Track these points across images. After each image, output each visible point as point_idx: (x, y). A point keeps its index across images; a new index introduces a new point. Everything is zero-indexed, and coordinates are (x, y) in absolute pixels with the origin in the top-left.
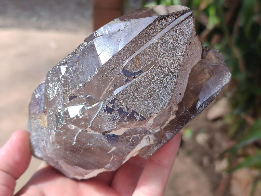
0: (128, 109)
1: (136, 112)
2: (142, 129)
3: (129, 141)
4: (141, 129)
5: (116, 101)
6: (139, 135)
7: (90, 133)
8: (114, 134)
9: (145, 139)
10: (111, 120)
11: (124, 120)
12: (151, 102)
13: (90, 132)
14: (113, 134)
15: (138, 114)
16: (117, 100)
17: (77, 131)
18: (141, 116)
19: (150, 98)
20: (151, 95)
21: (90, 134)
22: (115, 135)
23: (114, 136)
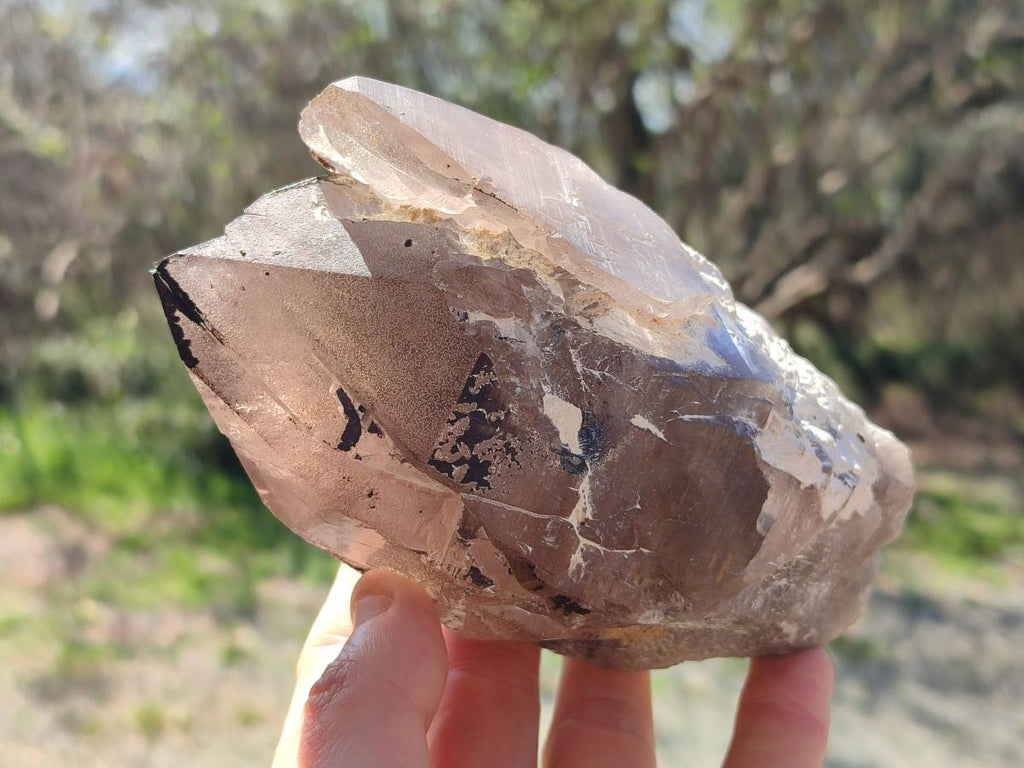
0: (459, 416)
1: (466, 390)
2: (547, 344)
3: (603, 376)
4: (547, 349)
5: (439, 456)
6: (571, 351)
7: (590, 509)
8: (577, 435)
9: (591, 322)
10: (513, 459)
11: (503, 418)
12: (425, 345)
13: (585, 510)
14: (580, 436)
15: (471, 382)
16: (433, 456)
17: (591, 550)
18: (476, 371)
19: (413, 351)
20: (405, 350)
21: (593, 510)
22: (582, 428)
23: (584, 434)
